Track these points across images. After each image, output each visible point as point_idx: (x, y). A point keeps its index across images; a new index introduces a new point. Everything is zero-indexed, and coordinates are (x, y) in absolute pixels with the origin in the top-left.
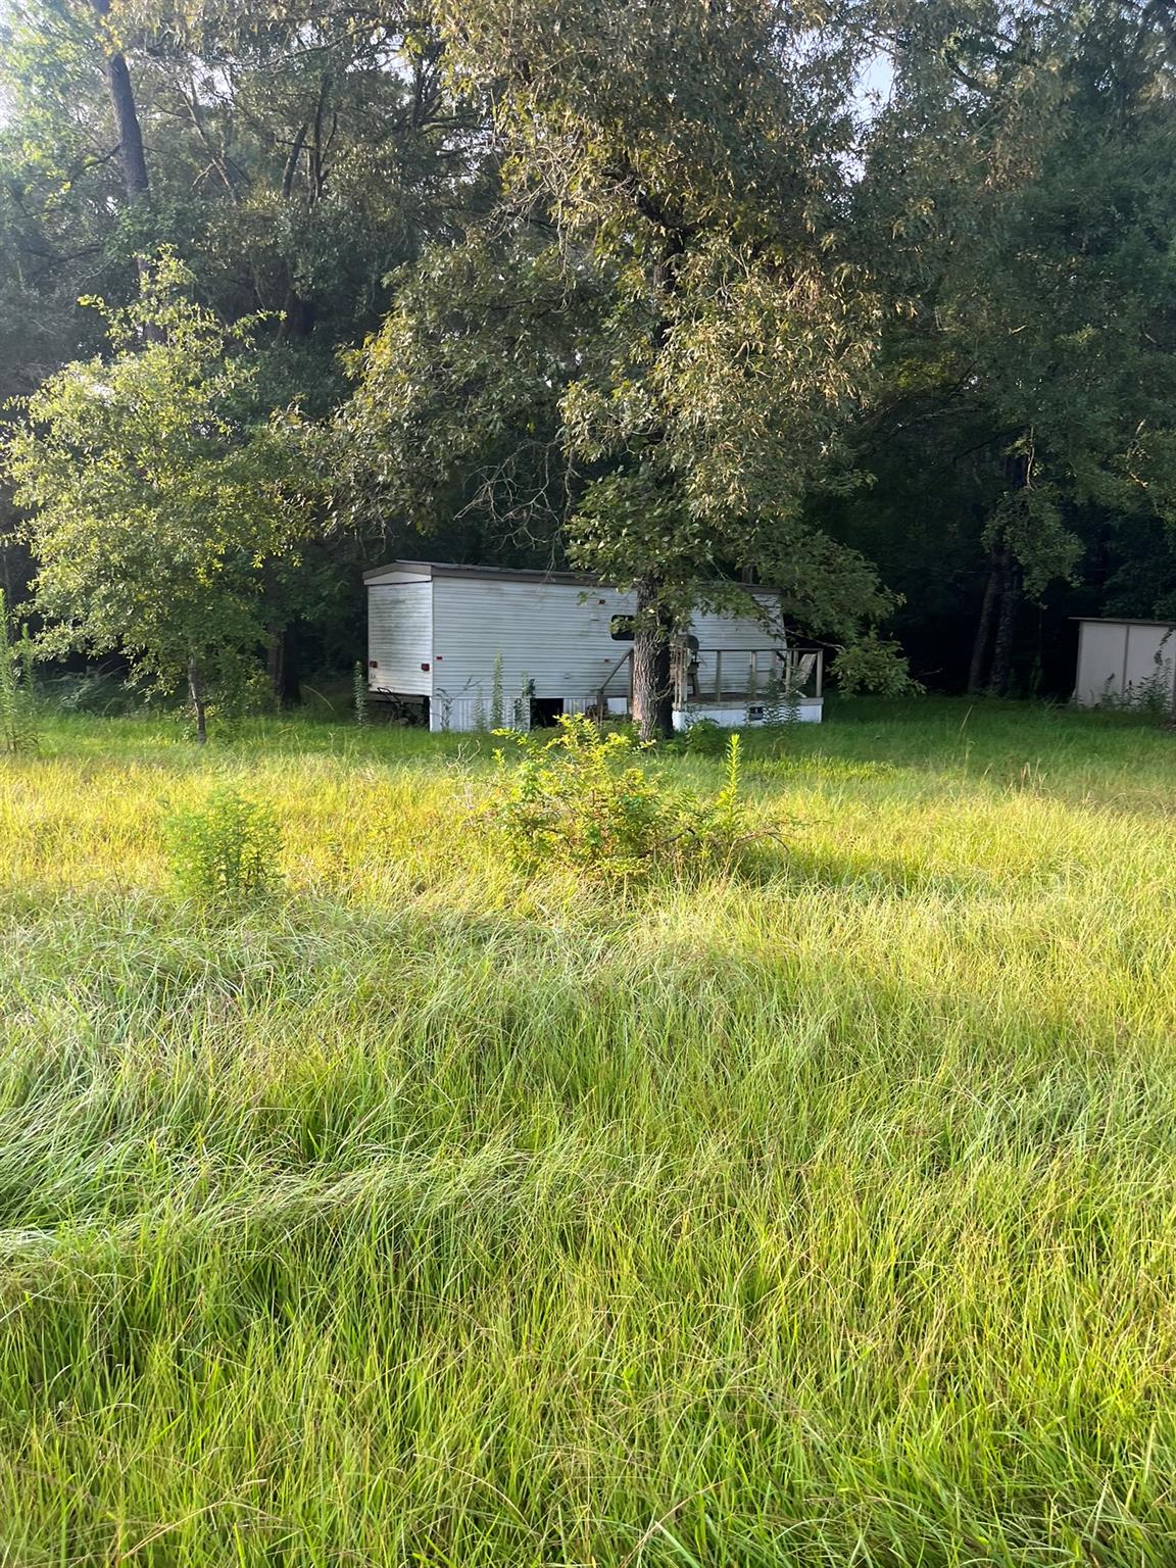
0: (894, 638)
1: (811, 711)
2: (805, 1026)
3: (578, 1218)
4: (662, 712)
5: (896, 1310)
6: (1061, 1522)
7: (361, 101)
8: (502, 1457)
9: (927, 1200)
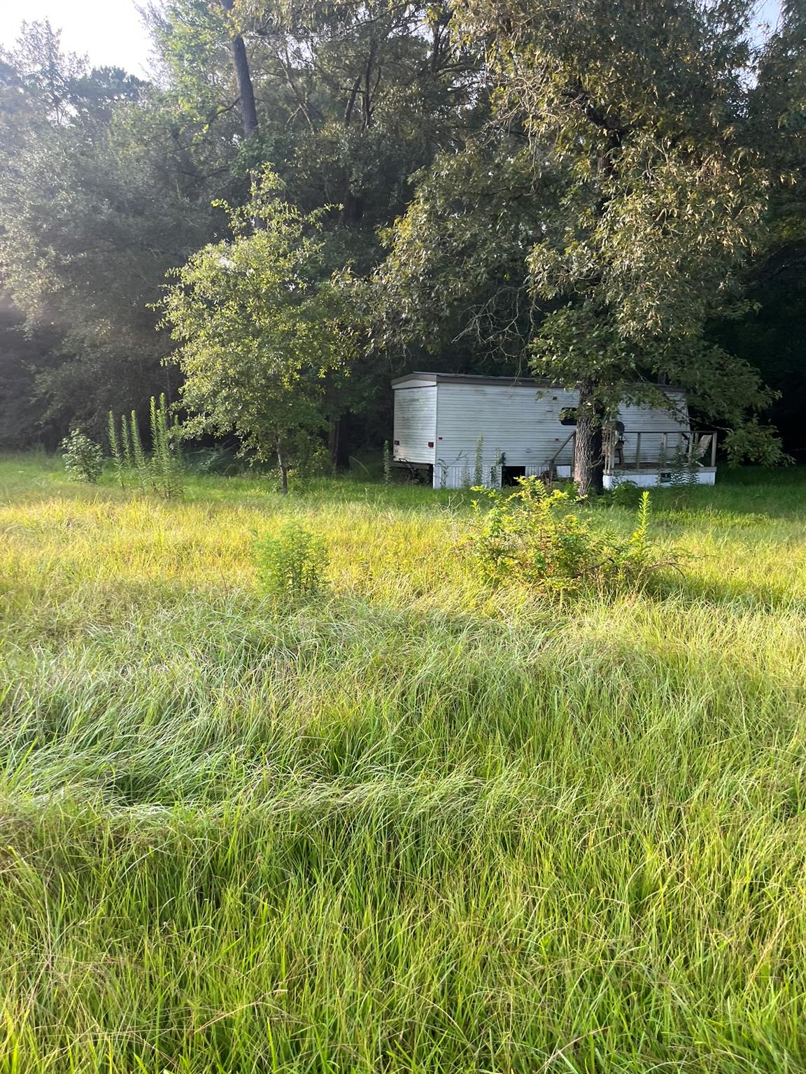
0: (771, 423)
1: (707, 477)
2: (689, 703)
3: (515, 828)
4: (595, 477)
5: (748, 916)
7: (398, 57)
8: (452, 992)
9: (778, 836)
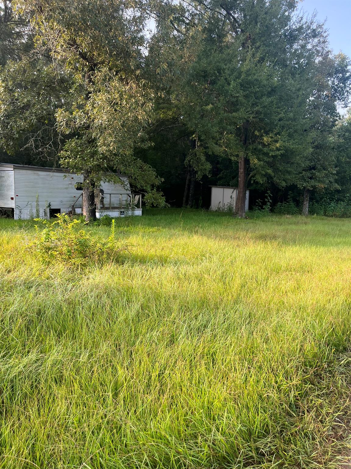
0: (161, 191)
1: (138, 212)
2: (134, 306)
3: (61, 373)
4: (93, 213)
5: (158, 387)
6: (202, 441)
